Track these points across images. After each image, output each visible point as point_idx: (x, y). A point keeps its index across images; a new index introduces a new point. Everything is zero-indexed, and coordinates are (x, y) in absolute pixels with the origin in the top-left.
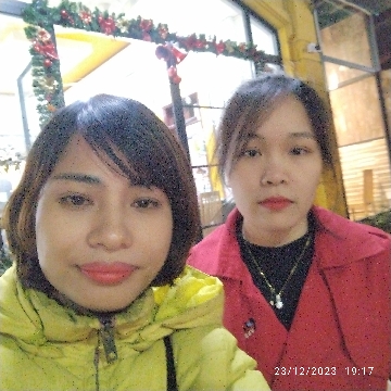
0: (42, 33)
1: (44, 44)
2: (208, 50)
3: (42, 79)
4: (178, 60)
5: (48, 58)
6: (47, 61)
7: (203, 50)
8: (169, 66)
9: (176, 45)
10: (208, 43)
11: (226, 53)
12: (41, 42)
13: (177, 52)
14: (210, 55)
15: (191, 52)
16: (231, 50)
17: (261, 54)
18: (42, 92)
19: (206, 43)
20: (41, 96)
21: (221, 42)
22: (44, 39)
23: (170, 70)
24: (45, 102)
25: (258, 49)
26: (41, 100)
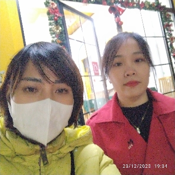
0: (53, 4)
1: (54, 9)
2: (136, 7)
3: (54, 27)
4: (121, 13)
5: (56, 16)
6: (56, 18)
7: (133, 7)
8: (116, 17)
9: (119, 5)
10: (136, 3)
11: (145, 8)
12: (52, 8)
13: (120, 9)
14: (137, 10)
15: (127, 9)
16: (148, 7)
17: (164, 7)
18: (54, 34)
19: (134, 4)
20: (54, 36)
21: (142, 2)
22: (54, 7)
23: (116, 19)
24: (56, 38)
25: (162, 5)
26: (53, 38)
